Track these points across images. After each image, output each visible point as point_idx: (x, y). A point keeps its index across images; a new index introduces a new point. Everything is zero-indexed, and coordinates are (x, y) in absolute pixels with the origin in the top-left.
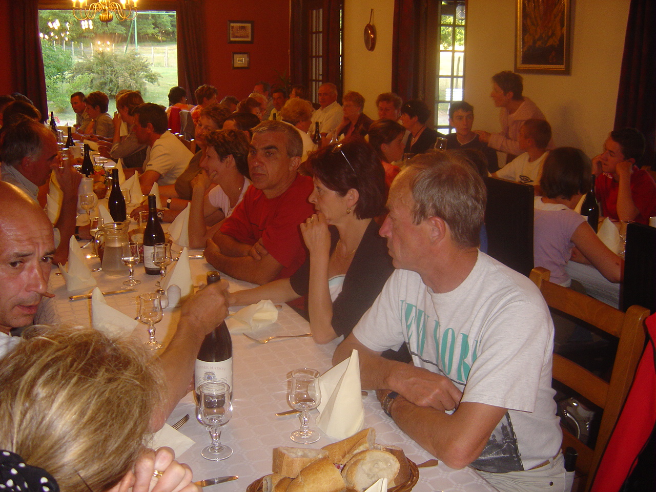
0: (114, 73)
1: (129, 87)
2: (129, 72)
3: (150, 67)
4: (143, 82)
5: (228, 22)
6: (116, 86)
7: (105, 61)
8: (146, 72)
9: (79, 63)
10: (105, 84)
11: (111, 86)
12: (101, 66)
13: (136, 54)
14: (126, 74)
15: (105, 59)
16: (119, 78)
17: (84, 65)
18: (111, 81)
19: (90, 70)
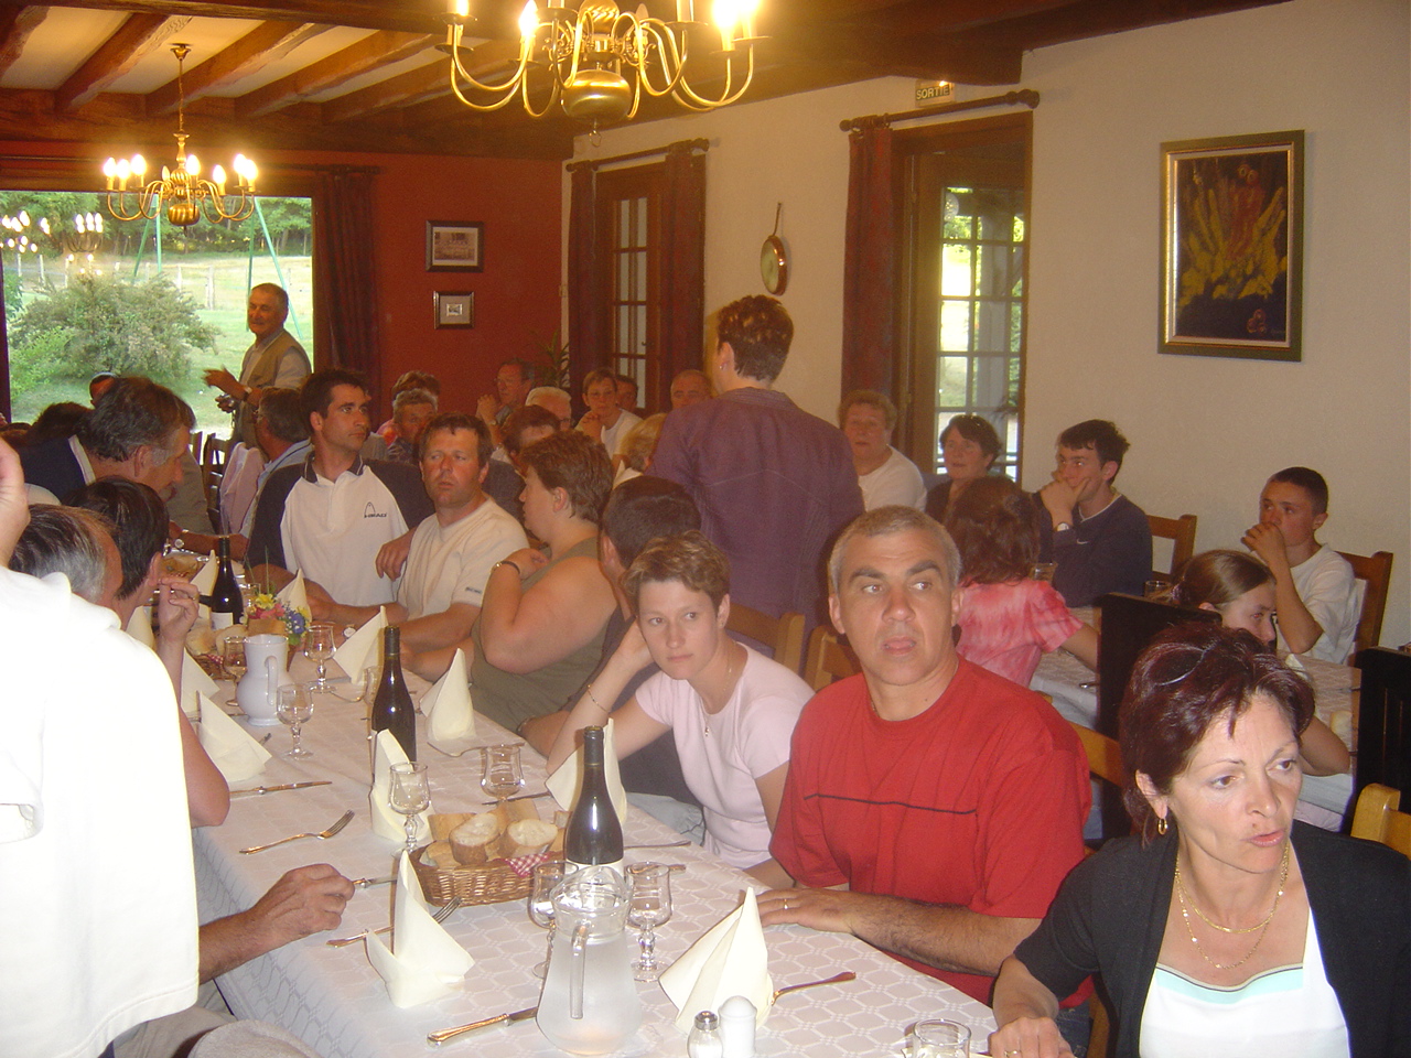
0: (117, 327)
1: (152, 356)
2: (152, 323)
3: (197, 312)
4: (183, 346)
5: (428, 224)
6: (123, 356)
7: (96, 299)
8: (187, 323)
9: (37, 303)
10: (96, 349)
11: (111, 355)
12: (87, 311)
13: (167, 285)
14: (147, 330)
15: (96, 295)
16: (130, 337)
17: (49, 309)
18: (111, 344)
19: (63, 318)
